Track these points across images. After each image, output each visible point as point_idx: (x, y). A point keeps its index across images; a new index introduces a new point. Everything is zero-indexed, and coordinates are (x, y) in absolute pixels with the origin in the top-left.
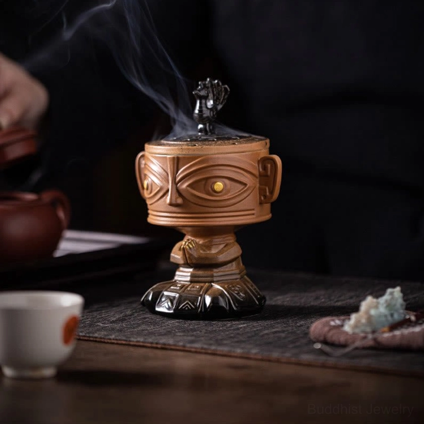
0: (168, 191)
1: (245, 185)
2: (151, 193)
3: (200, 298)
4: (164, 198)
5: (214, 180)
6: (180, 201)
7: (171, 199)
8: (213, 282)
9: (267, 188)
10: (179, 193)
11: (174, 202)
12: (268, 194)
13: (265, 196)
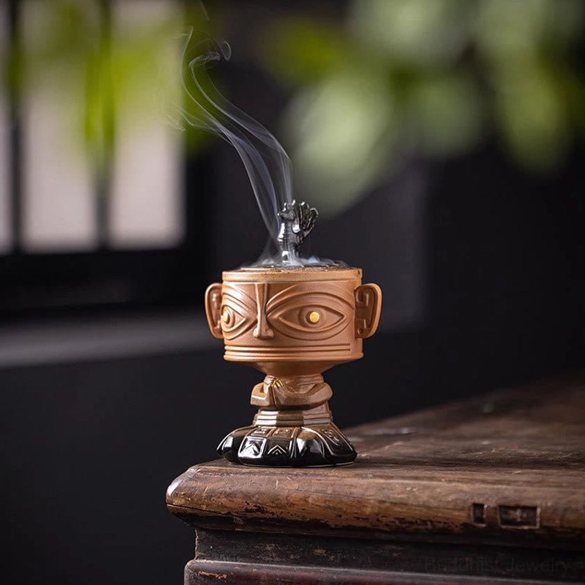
0: (256, 322)
1: (342, 316)
2: (233, 326)
3: (291, 442)
4: (251, 330)
5: (309, 309)
6: (270, 333)
7: (261, 330)
8: (303, 426)
9: (365, 321)
10: (269, 324)
11: (264, 334)
12: (365, 327)
13: (362, 330)
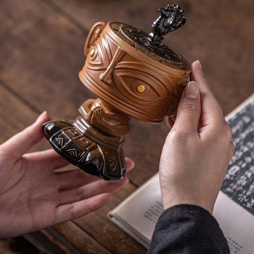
0: (105, 69)
1: (160, 96)
3: (84, 152)
4: (100, 72)
5: (141, 83)
6: (110, 82)
7: (104, 77)
8: (99, 145)
10: (112, 76)
11: (105, 80)
12: (171, 109)
13: (168, 110)
